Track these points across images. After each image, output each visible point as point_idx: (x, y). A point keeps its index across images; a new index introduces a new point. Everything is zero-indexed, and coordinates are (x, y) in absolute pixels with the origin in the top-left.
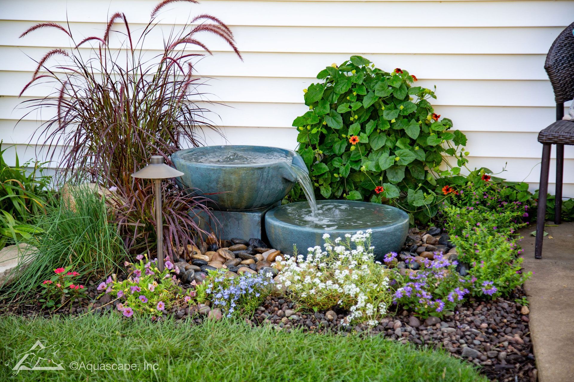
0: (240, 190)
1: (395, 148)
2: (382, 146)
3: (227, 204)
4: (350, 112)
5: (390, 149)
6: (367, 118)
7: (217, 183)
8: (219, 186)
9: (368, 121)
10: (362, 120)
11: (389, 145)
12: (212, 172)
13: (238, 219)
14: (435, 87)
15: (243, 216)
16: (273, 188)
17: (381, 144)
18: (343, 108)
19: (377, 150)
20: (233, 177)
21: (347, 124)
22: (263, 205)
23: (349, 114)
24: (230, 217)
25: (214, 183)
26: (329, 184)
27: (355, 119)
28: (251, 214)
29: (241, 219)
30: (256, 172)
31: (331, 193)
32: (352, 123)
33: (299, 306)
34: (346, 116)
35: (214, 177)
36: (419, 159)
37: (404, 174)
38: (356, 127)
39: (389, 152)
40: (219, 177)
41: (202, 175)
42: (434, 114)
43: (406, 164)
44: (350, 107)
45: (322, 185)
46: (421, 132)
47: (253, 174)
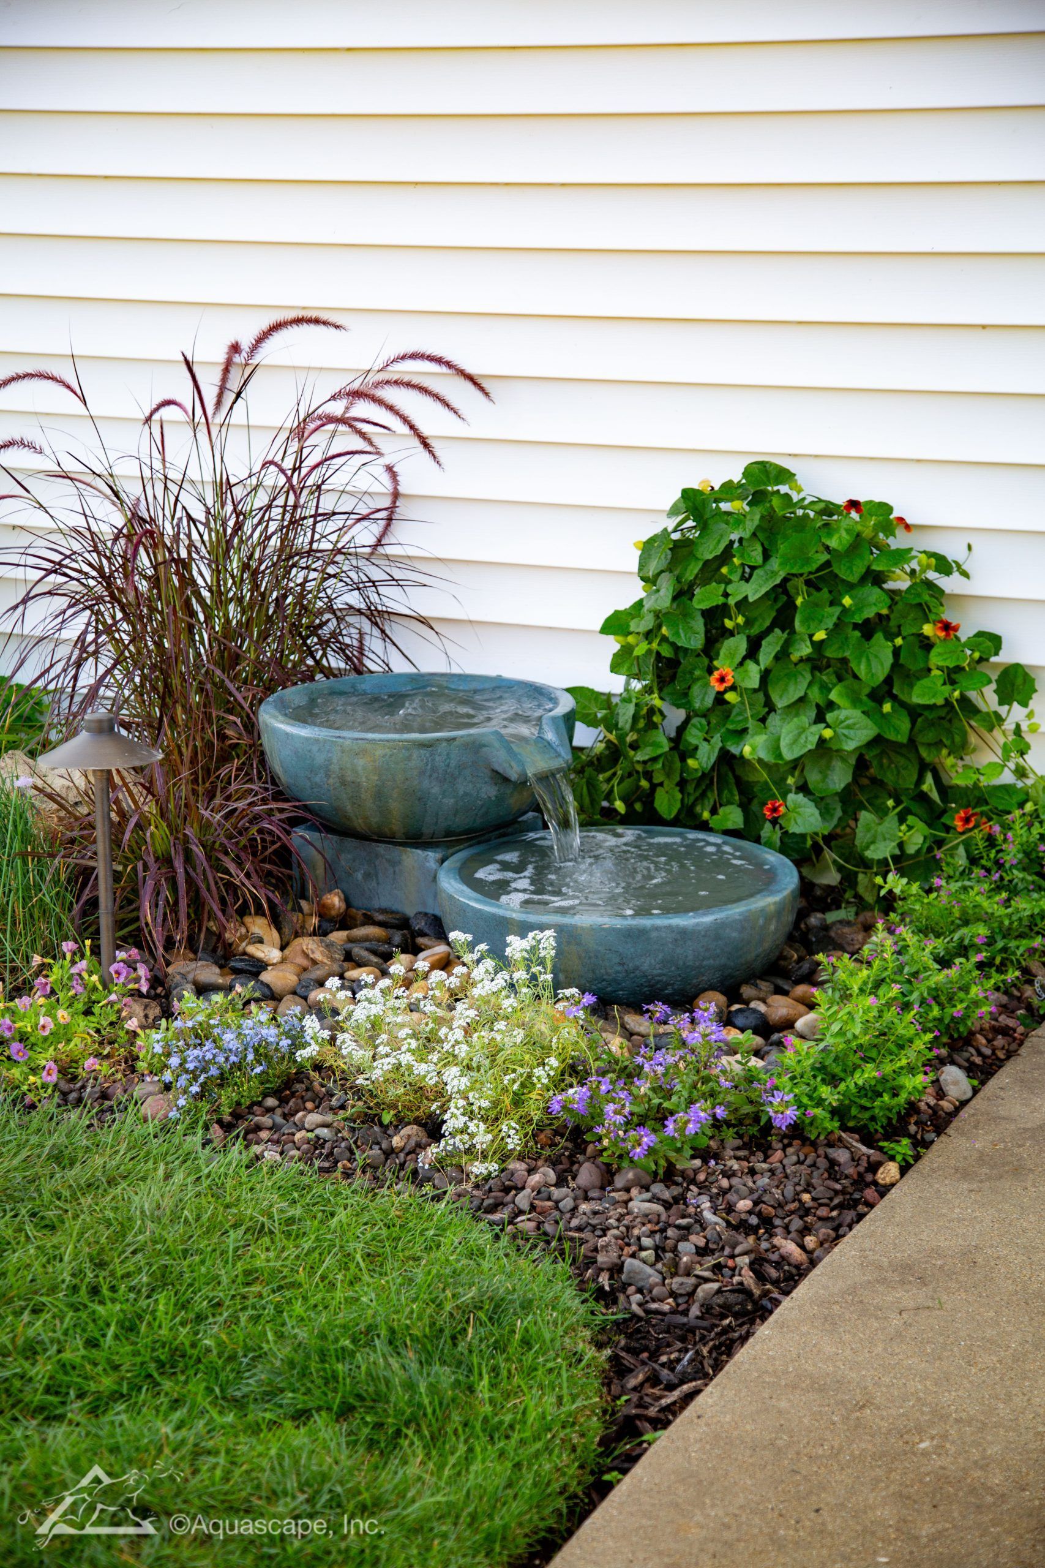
0: (379, 795)
1: (831, 705)
2: (796, 697)
3: (359, 824)
4: (725, 606)
5: (818, 706)
6: (767, 623)
7: (328, 776)
8: (331, 781)
9: (769, 631)
10: (755, 631)
11: (815, 695)
12: (315, 748)
13: (395, 863)
14: (970, 547)
15: (404, 857)
16: (466, 794)
17: (796, 691)
18: (706, 597)
19: (789, 707)
20: (361, 762)
21: (715, 635)
22: (448, 833)
23: (722, 611)
24: (377, 856)
25: (321, 774)
26: (678, 784)
27: (738, 625)
28: (419, 852)
29: (399, 862)
30: (415, 754)
31: (679, 805)
32: (731, 634)
33: (356, 1107)
34: (714, 616)
35: (320, 759)
36: (891, 736)
37: (851, 772)
38: (738, 645)
39: (813, 713)
40: (329, 760)
41: (296, 753)
42: (941, 621)
43: (850, 746)
44: (726, 595)
45: (661, 784)
46: (896, 665)
47: (409, 758)
